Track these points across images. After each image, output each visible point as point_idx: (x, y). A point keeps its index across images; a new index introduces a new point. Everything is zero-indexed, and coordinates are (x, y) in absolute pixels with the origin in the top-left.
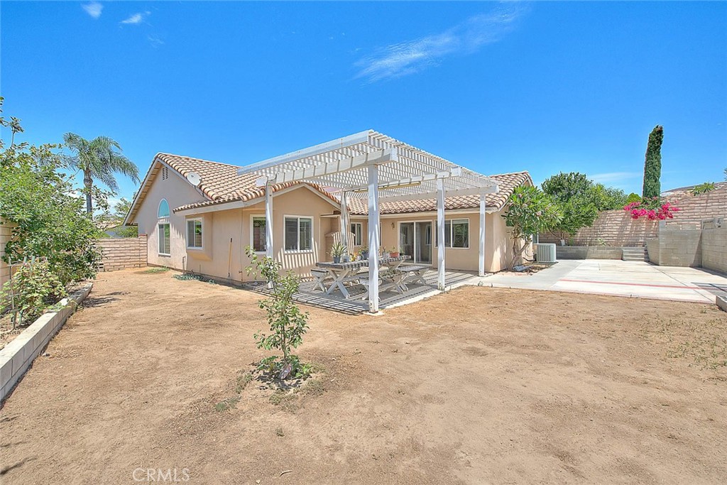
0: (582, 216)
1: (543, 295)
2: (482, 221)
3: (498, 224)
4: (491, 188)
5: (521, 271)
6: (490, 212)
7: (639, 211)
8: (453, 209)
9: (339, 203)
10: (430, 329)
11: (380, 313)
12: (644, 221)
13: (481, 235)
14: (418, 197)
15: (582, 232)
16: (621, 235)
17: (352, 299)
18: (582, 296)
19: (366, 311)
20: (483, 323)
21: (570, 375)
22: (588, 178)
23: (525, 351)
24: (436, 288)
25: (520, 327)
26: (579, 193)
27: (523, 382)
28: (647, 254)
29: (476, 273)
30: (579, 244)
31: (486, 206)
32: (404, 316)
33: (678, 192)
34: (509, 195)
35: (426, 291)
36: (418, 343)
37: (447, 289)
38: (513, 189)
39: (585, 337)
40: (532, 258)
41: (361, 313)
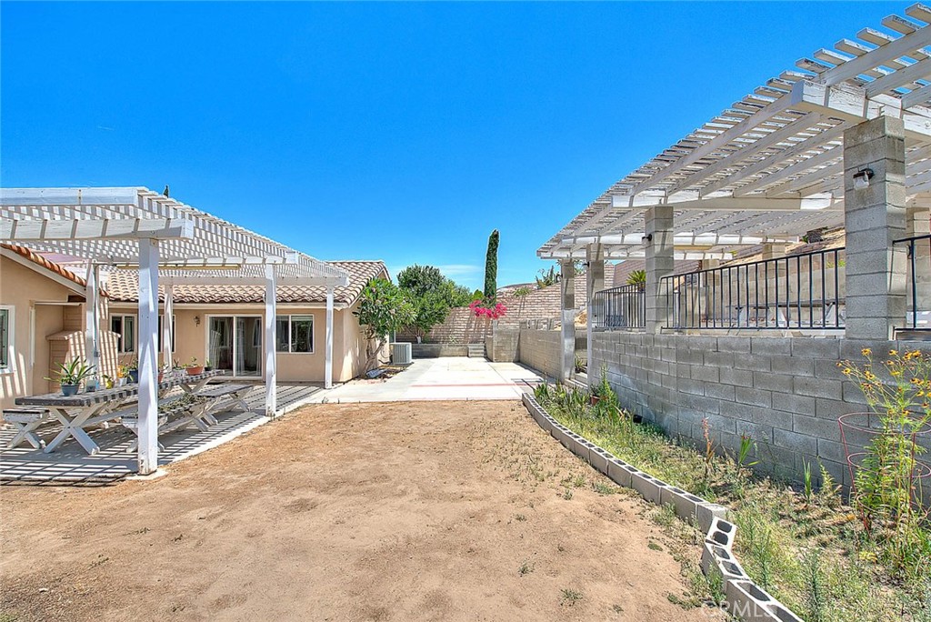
0: (436, 313)
1: (393, 408)
2: (330, 319)
3: (349, 323)
4: (341, 279)
5: (375, 378)
6: (339, 309)
7: (481, 308)
8: (292, 301)
9: (81, 284)
10: (243, 485)
11: (161, 472)
12: (484, 317)
13: (326, 336)
14: (239, 281)
15: (436, 329)
16: (467, 333)
17: (104, 454)
18: (429, 405)
19: (133, 473)
20: (320, 459)
21: (401, 507)
22: (442, 273)
23: (362, 489)
24: (263, 413)
25: (361, 457)
26: (433, 288)
27: (352, 532)
28: (485, 350)
29: (321, 384)
30: (433, 342)
31: (335, 301)
32: (204, 470)
33: (511, 289)
34: (361, 287)
35: (248, 421)
36: (221, 513)
37: (278, 414)
38: (366, 281)
39: (422, 457)
40: (388, 360)
41: (120, 479)
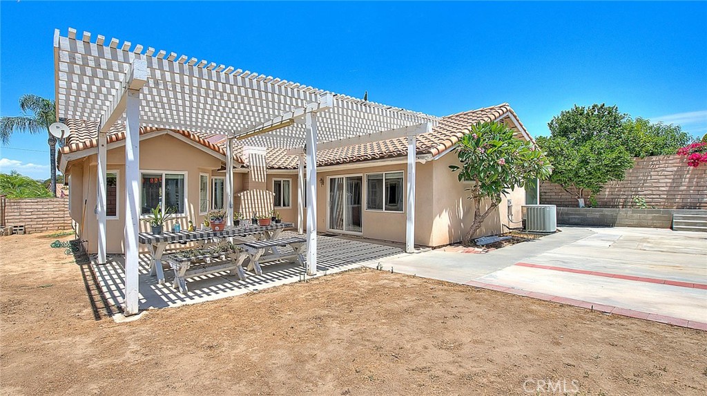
0: (606, 165)
2: (410, 173)
3: (442, 180)
4: (421, 127)
6: (423, 161)
22: (621, 112)
29: (401, 245)
30: (606, 205)
40: (519, 226)
